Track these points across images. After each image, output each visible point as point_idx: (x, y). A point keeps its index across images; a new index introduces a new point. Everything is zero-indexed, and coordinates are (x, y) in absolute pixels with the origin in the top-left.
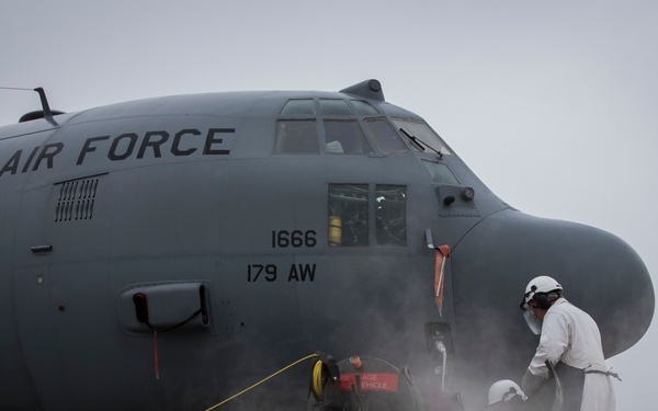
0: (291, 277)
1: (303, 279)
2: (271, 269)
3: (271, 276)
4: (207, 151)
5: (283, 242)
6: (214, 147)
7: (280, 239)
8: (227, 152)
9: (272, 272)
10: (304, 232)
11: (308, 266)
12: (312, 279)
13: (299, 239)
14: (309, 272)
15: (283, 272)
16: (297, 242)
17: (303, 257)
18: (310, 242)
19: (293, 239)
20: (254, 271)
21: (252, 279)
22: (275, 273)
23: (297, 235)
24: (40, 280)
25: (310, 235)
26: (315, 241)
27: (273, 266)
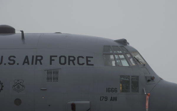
0: (111, 100)
1: (114, 101)
2: (106, 98)
3: (106, 100)
4: (88, 64)
5: (109, 91)
6: (89, 63)
7: (108, 90)
8: (93, 65)
9: (106, 99)
10: (111, 88)
11: (115, 97)
12: (116, 101)
13: (110, 90)
14: (115, 99)
15: (109, 99)
16: (112, 91)
17: (114, 95)
18: (116, 91)
19: (112, 90)
20: (102, 98)
21: (101, 100)
22: (107, 99)
23: (112, 89)
24: (43, 98)
25: (116, 89)
26: (117, 91)
27: (107, 97)
